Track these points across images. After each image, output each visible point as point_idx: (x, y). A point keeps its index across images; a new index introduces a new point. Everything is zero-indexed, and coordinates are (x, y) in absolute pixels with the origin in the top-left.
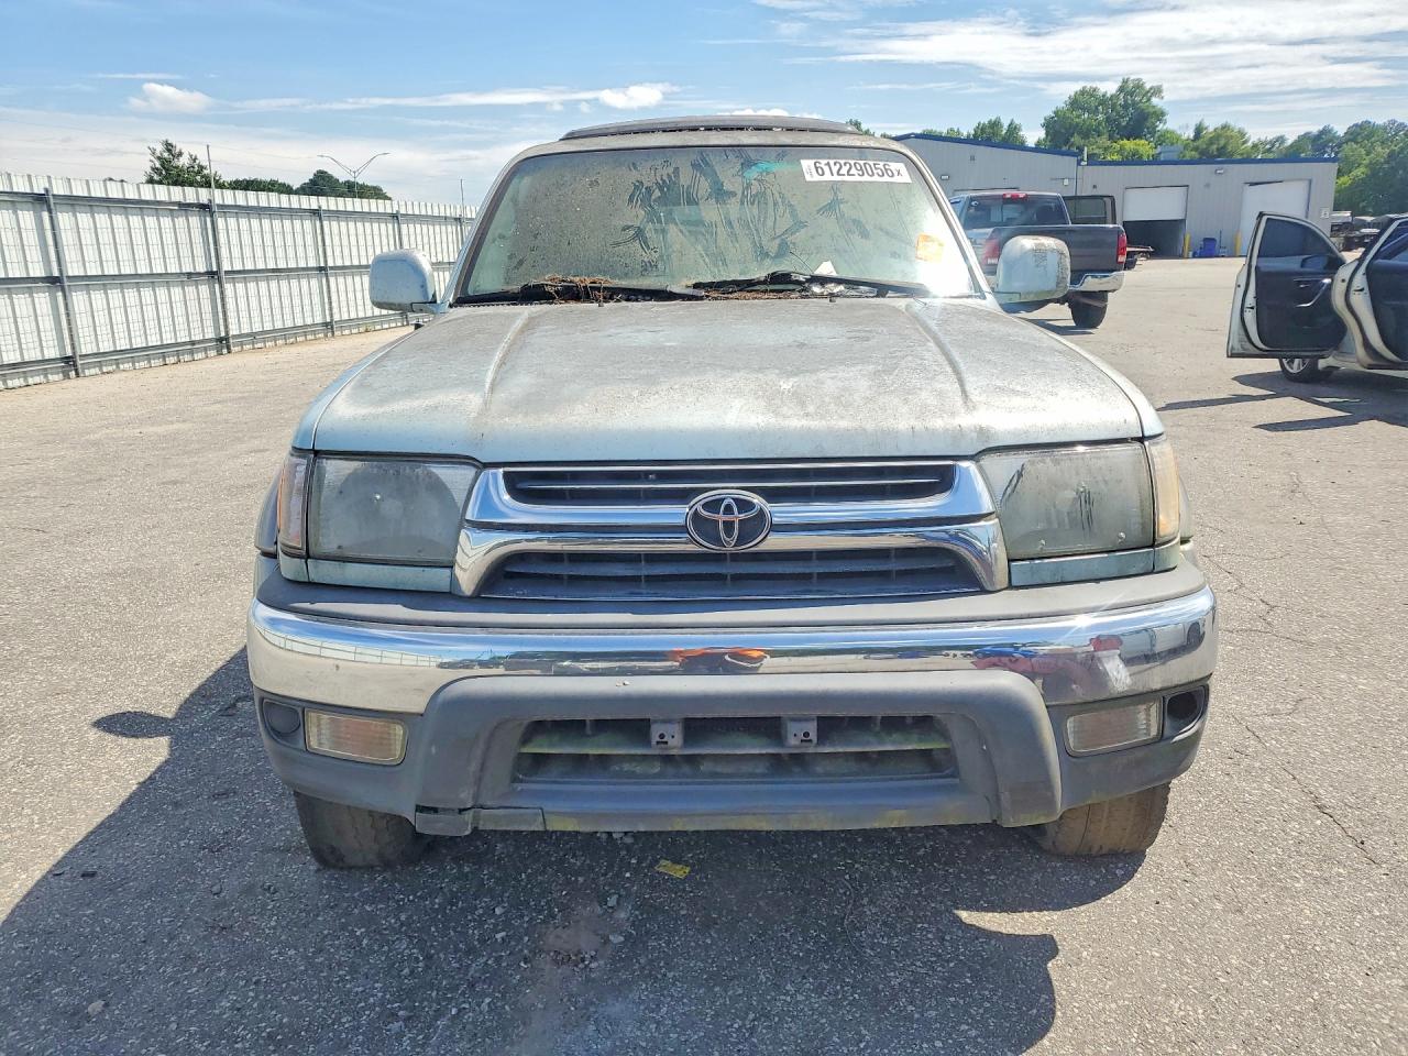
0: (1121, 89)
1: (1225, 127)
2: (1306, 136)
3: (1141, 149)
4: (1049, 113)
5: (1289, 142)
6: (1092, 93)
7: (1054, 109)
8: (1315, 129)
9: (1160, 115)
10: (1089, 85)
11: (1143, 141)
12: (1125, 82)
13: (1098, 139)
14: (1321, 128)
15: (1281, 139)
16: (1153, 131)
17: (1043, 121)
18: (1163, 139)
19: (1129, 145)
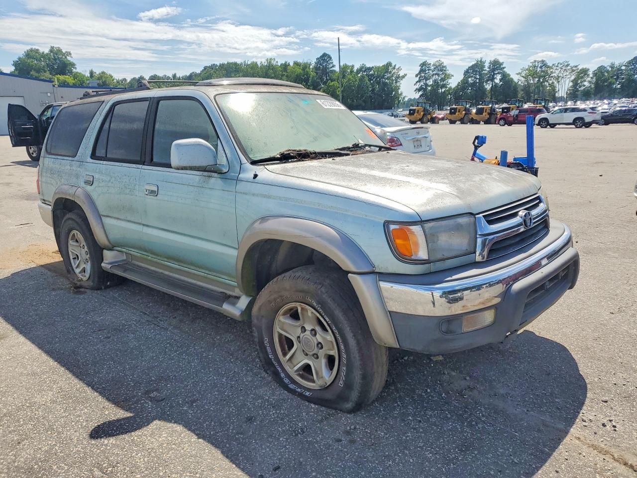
0: (51, 51)
1: (103, 73)
2: (134, 79)
3: (67, 80)
4: (16, 59)
5: (128, 81)
6: (37, 51)
7: (18, 57)
8: (137, 76)
9: (73, 65)
10: (34, 47)
11: (67, 76)
12: (52, 48)
13: (45, 74)
14: (139, 76)
15: (125, 80)
16: (71, 72)
17: (13, 63)
18: (76, 76)
19: (62, 77)
